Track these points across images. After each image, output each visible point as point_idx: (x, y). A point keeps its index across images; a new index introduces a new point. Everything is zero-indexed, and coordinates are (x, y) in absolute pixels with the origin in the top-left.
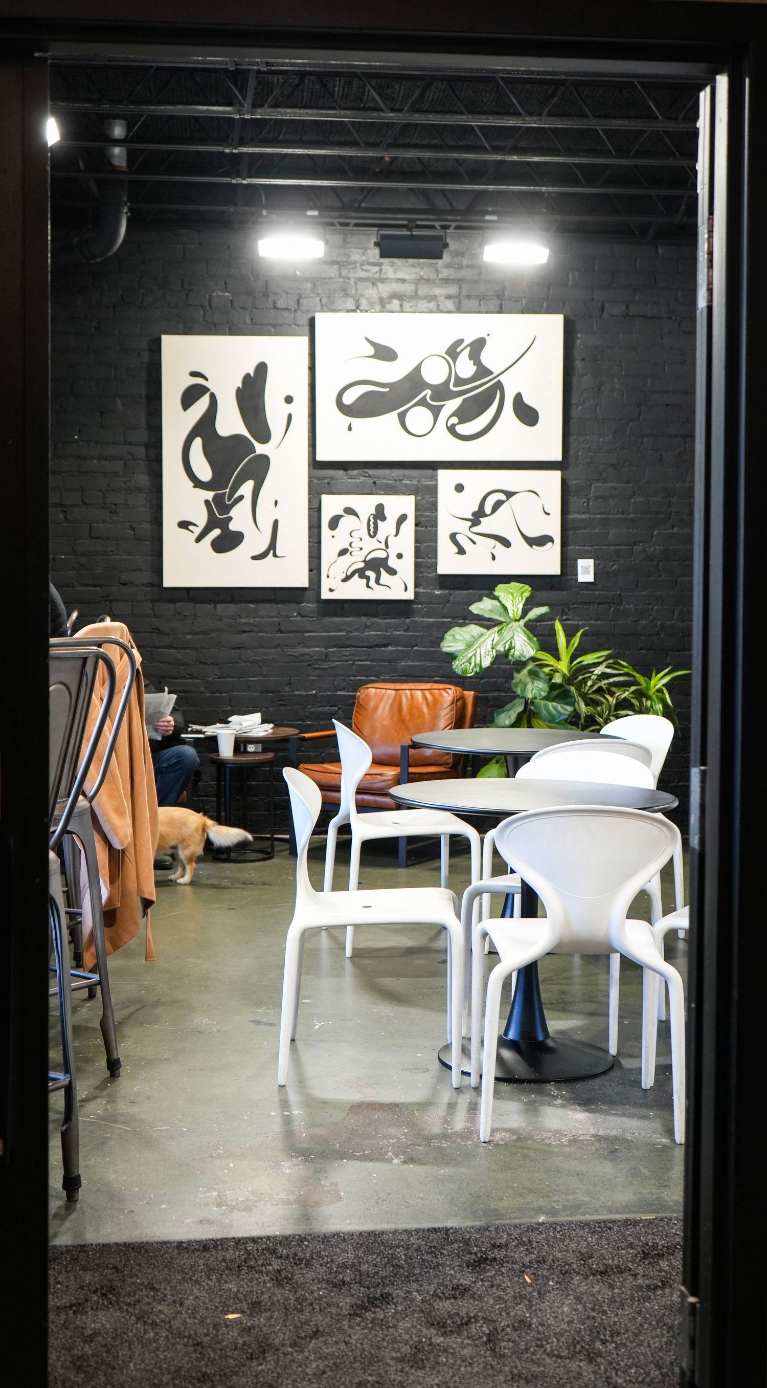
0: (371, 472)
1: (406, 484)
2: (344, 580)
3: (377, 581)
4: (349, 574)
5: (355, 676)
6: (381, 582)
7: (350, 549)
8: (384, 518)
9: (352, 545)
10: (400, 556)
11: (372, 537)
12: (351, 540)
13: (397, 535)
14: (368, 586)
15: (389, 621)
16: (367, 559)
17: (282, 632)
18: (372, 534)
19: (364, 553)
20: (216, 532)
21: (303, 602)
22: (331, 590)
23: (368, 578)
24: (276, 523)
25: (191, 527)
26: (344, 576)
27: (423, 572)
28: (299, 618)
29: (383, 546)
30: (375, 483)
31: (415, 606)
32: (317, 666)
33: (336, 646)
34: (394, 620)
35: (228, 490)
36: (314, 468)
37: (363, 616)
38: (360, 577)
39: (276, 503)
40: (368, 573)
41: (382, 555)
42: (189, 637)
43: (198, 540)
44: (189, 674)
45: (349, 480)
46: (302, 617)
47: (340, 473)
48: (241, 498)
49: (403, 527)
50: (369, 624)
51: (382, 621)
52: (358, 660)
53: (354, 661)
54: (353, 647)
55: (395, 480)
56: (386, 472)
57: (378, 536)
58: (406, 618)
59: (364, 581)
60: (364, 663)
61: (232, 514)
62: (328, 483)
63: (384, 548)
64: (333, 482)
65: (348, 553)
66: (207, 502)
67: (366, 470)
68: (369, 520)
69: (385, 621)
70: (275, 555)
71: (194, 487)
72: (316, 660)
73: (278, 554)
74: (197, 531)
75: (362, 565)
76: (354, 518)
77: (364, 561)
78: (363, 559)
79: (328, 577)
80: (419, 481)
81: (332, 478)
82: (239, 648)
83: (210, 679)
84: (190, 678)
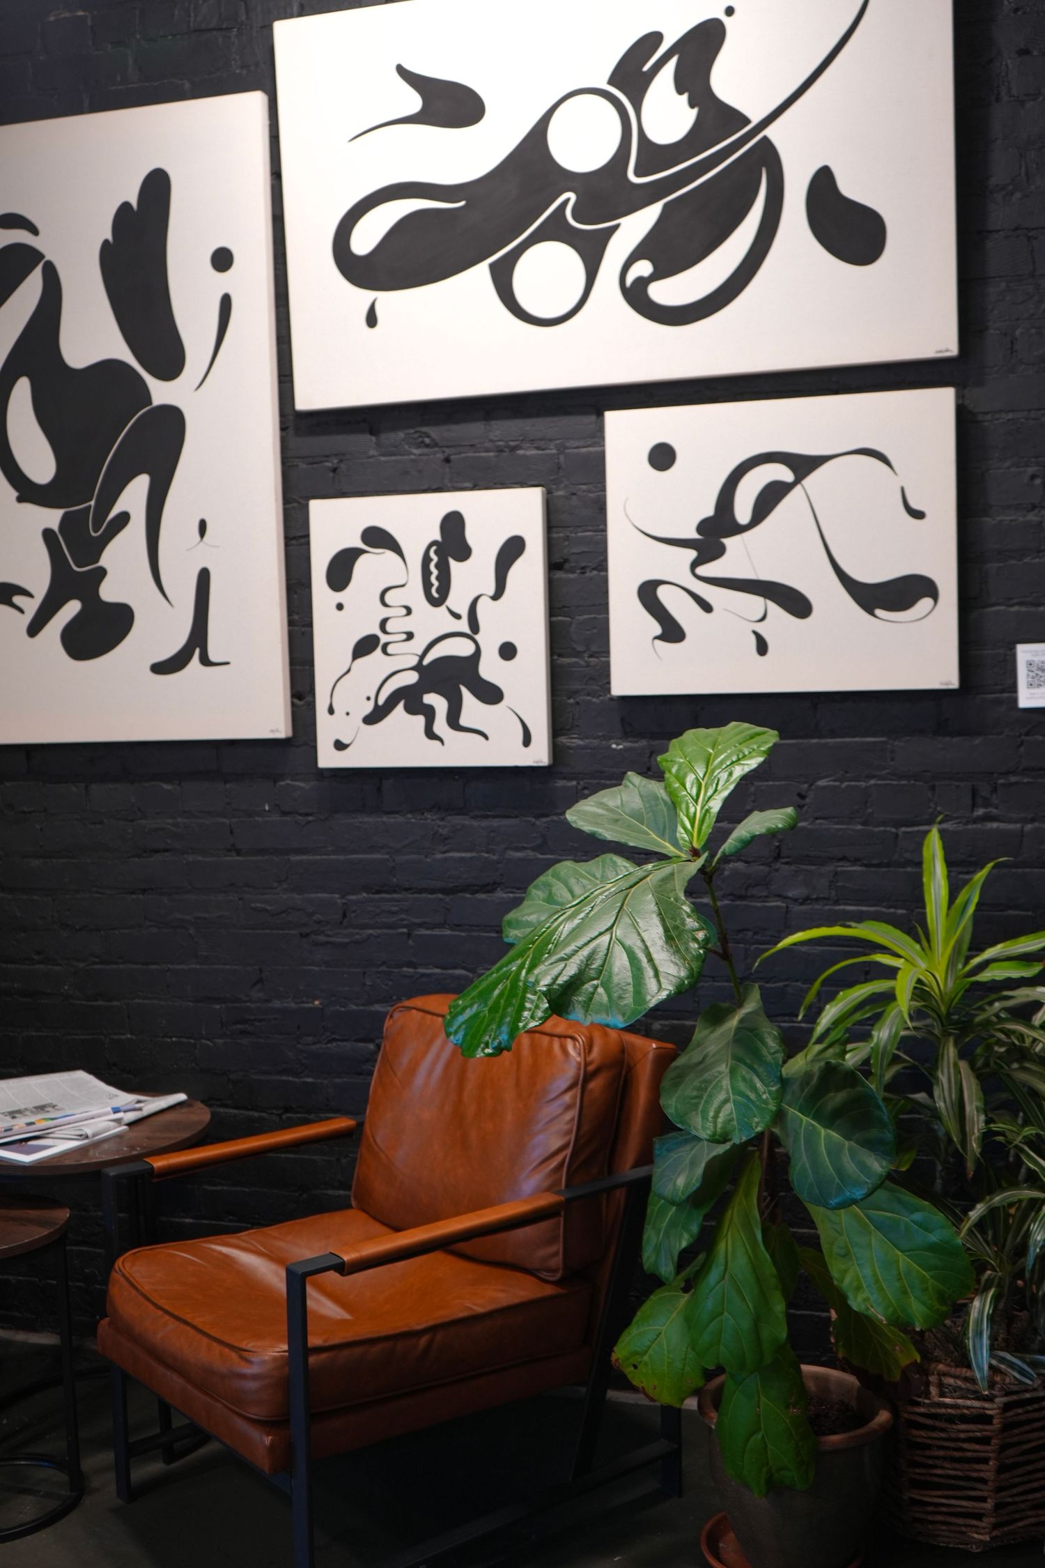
0: (435, 432)
1: (524, 456)
2: (372, 719)
3: (453, 721)
4: (381, 702)
5: (414, 966)
6: (464, 721)
7: (384, 639)
8: (464, 552)
9: (389, 627)
10: (508, 651)
11: (436, 602)
12: (385, 613)
13: (497, 595)
14: (430, 734)
15: (495, 823)
16: (426, 662)
17: (238, 852)
18: (436, 595)
19: (418, 645)
20: (72, 608)
21: (282, 777)
22: (340, 746)
23: (429, 713)
24: (204, 578)
25: (17, 600)
26: (369, 708)
27: (576, 692)
28: (276, 818)
29: (463, 626)
30: (447, 460)
31: (561, 783)
32: (322, 938)
33: (367, 889)
34: (505, 822)
35: (92, 503)
36: (298, 432)
37: (430, 810)
38: (411, 710)
39: (203, 527)
40: (431, 699)
41: (462, 648)
42: (35, 863)
43: (34, 629)
44: (38, 953)
45: (383, 459)
46: (285, 814)
47: (363, 442)
48: (124, 518)
49: (516, 572)
50: (444, 832)
51: (475, 823)
52: (421, 925)
53: (411, 926)
54: (407, 890)
55: (500, 450)
56: (473, 430)
57: (451, 601)
58: (538, 817)
59: (420, 720)
60: (437, 932)
61: (105, 560)
62: (335, 470)
63: (467, 630)
64: (343, 466)
65: (379, 650)
66: (48, 535)
67: (424, 429)
68: (426, 560)
69: (485, 823)
70: (205, 661)
71: (20, 500)
72: (319, 922)
73: (213, 657)
74: (31, 606)
75: (412, 678)
76: (390, 555)
77: (418, 668)
78: (414, 661)
79: (331, 711)
80: (561, 449)
81: (342, 456)
82: (144, 891)
83: (81, 965)
84: (41, 962)
